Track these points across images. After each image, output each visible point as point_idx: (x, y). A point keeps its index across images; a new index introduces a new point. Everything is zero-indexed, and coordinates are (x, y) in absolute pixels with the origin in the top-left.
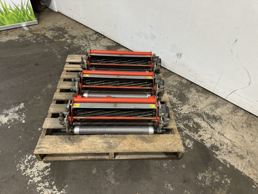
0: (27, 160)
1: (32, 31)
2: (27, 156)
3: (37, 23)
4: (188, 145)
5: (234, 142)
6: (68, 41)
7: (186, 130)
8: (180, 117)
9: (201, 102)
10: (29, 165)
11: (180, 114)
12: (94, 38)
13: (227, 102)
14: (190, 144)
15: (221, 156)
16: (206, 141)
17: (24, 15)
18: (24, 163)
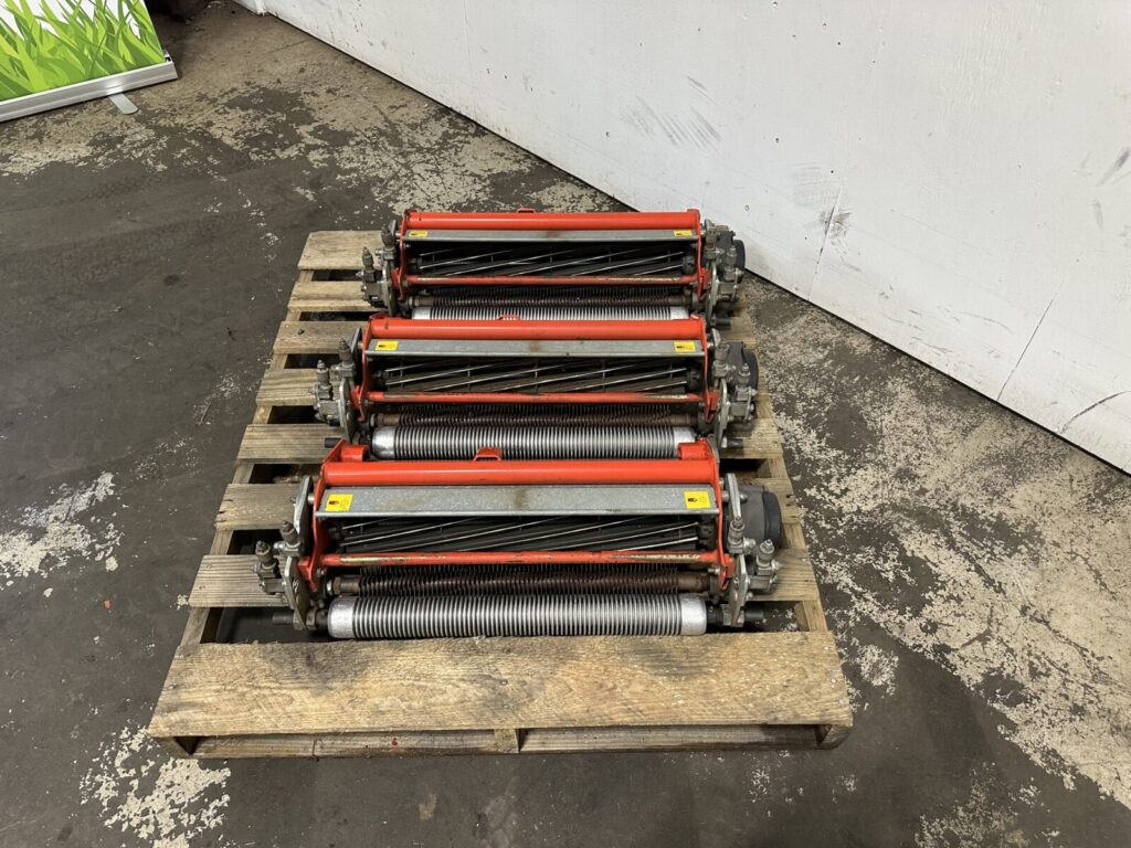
0: (126, 756)
1: (152, 114)
2: (126, 736)
3: (174, 74)
4: (872, 675)
5: (1100, 659)
6: (314, 156)
7: (866, 600)
8: (835, 533)
9: (939, 452)
10: (134, 778)
11: (834, 516)
12: (433, 139)
13: (1065, 450)
14: (880, 672)
15: (1034, 733)
16: (962, 652)
17: (111, 40)
18: (112, 770)
